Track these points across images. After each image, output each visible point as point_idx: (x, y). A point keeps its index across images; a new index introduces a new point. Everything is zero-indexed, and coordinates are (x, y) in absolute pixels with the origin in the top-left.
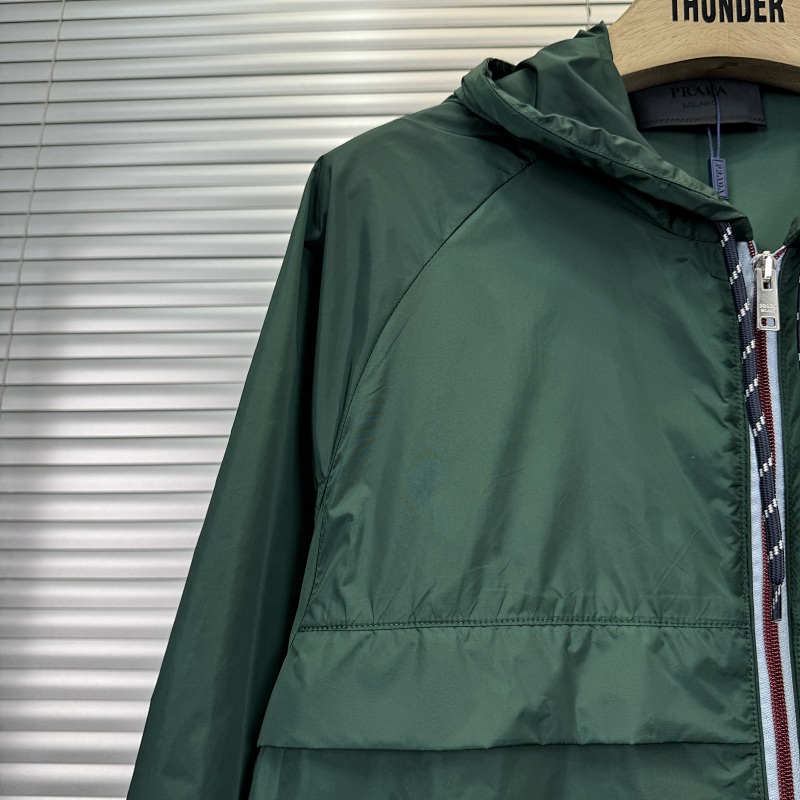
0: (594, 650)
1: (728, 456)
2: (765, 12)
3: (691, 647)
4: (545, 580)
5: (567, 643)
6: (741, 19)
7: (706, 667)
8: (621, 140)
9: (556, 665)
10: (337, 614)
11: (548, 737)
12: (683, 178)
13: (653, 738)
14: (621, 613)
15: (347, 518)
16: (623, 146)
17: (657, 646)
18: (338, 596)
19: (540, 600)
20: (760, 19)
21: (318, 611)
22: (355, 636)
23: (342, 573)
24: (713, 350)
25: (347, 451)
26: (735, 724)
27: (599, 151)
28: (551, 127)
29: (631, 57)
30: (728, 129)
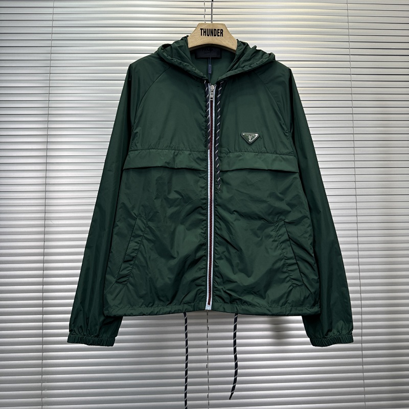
0: (179, 155)
1: (205, 123)
2: (219, 34)
3: (196, 155)
4: (171, 143)
5: (174, 153)
6: (215, 36)
7: (198, 158)
8: (185, 64)
9: (172, 156)
10: (136, 148)
11: (170, 167)
12: (197, 71)
13: (187, 167)
14: (184, 149)
15: (137, 132)
16: (186, 65)
17: (190, 154)
18: (136, 145)
19: (170, 146)
20: (218, 36)
21: (132, 148)
22: (139, 151)
23: (137, 142)
24: (203, 104)
25: (136, 121)
26: (203, 167)
27: (181, 66)
28: (173, 61)
29: (192, 44)
30: (212, 58)
